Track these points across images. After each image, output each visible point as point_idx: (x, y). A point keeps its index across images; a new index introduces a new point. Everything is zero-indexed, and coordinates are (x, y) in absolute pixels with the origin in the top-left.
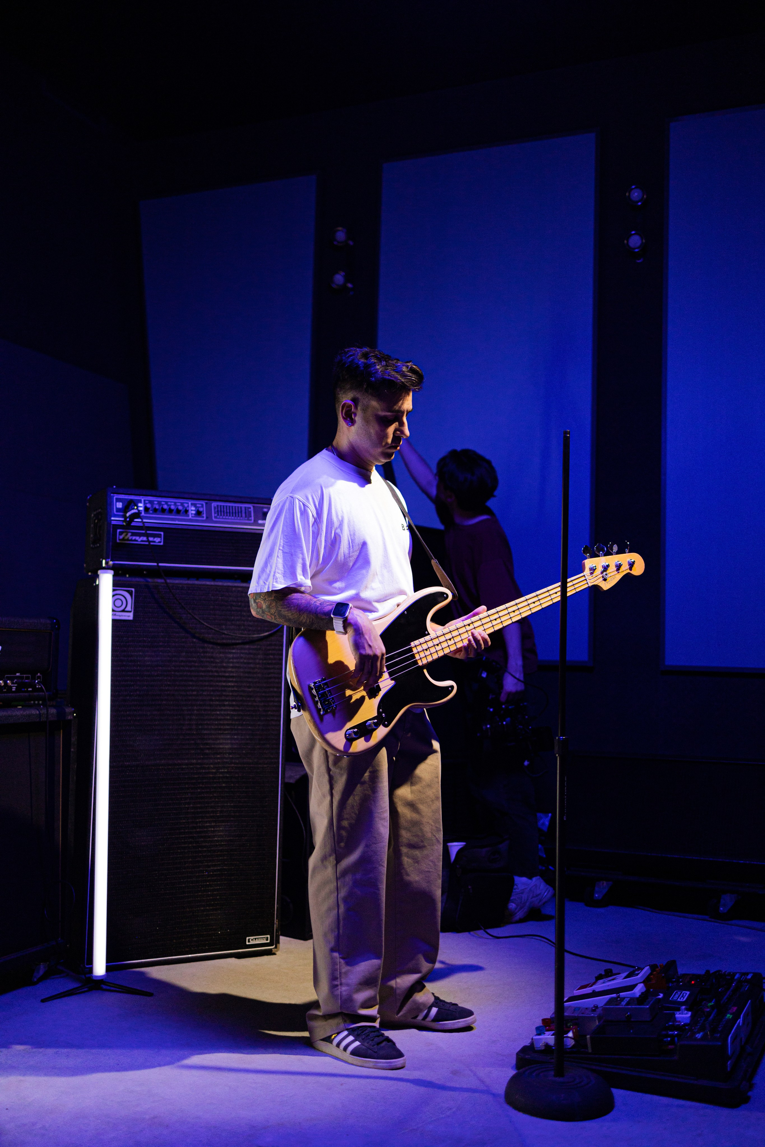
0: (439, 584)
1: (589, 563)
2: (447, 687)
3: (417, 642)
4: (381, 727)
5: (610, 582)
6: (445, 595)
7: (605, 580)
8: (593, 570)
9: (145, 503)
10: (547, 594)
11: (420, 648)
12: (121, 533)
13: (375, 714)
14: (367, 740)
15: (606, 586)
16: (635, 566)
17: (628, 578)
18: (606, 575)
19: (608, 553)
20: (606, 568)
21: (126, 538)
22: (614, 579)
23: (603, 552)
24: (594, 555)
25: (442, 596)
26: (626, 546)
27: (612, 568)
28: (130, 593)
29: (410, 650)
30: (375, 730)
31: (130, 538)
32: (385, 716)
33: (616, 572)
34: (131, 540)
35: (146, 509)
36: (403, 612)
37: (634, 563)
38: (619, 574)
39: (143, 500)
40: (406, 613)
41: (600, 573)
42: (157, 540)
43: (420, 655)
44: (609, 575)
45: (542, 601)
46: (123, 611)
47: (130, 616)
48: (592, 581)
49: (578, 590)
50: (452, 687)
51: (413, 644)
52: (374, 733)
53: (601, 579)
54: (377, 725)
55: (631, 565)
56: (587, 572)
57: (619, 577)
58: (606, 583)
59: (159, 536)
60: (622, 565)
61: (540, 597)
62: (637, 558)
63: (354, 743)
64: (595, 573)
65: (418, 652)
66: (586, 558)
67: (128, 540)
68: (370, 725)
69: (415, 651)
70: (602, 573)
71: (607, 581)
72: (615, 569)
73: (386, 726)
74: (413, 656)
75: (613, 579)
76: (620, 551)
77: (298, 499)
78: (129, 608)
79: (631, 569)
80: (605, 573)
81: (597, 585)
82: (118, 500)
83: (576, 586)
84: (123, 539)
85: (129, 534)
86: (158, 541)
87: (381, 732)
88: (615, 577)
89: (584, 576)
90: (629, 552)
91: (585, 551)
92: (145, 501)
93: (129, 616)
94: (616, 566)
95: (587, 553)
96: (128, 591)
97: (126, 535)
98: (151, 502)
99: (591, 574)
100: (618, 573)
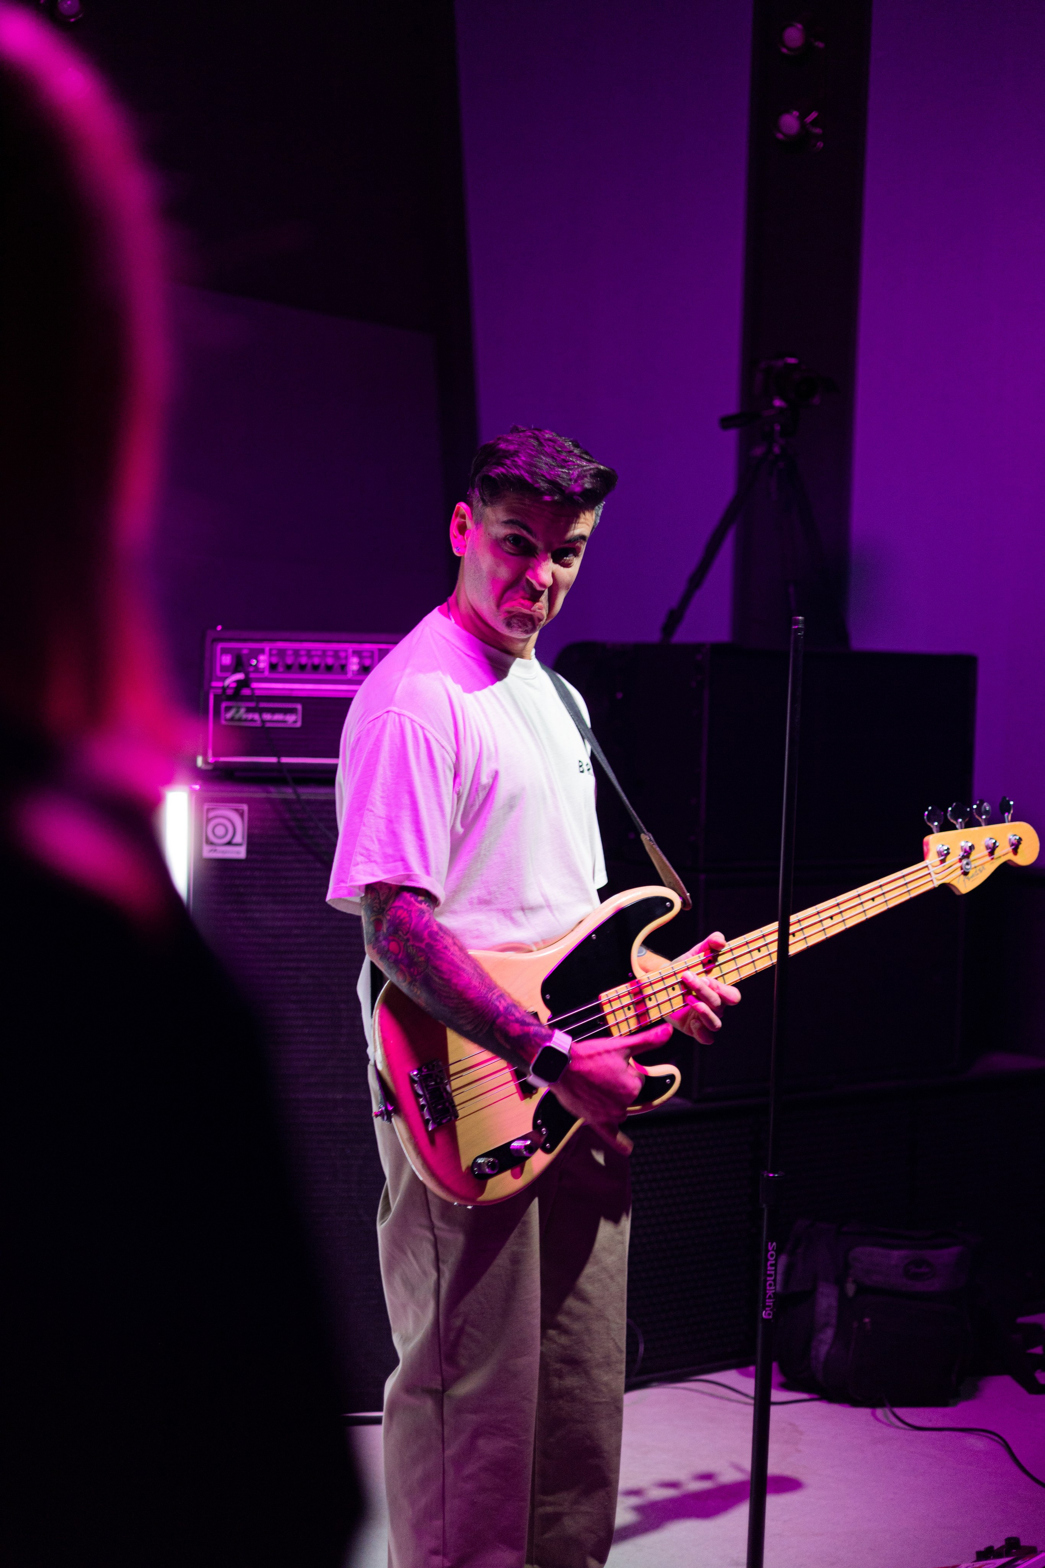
0: (659, 882)
1: (936, 842)
2: (663, 1078)
3: (611, 993)
4: (539, 1153)
5: (974, 878)
6: (668, 903)
7: (965, 873)
8: (944, 856)
9: (271, 655)
10: (857, 901)
11: (616, 1005)
12: (228, 709)
13: (528, 1128)
14: (516, 1176)
15: (965, 886)
16: (1021, 847)
17: (1006, 870)
18: (967, 864)
19: (971, 823)
20: (967, 853)
21: (237, 716)
22: (981, 871)
23: (963, 820)
24: (947, 827)
25: (662, 905)
26: (1007, 809)
27: (980, 853)
28: (242, 815)
29: (599, 1008)
30: (527, 1158)
31: (245, 716)
32: (547, 1131)
33: (988, 858)
34: (246, 720)
35: (273, 667)
36: (589, 936)
37: (1020, 841)
38: (993, 861)
39: (267, 649)
40: (594, 938)
41: (958, 860)
42: (290, 718)
43: (617, 1016)
44: (973, 864)
45: (846, 915)
46: (229, 843)
47: (240, 853)
48: (940, 876)
49: (914, 894)
50: (672, 1077)
51: (604, 996)
52: (528, 1162)
53: (959, 872)
54: (531, 1150)
55: (1016, 847)
56: (932, 859)
57: (990, 868)
58: (966, 880)
59: (293, 711)
60: (998, 846)
61: (843, 907)
62: (1025, 831)
63: (491, 1182)
64: (950, 860)
65: (613, 1012)
66: (931, 832)
67: (240, 720)
68: (518, 1150)
69: (607, 1009)
70: (960, 860)
71: (970, 875)
72: (986, 852)
73: (547, 1151)
74: (604, 1020)
75: (978, 872)
76: (995, 819)
77: (409, 718)
78: (238, 839)
79: (1015, 851)
80: (964, 862)
81: (949, 884)
82: (225, 651)
83: (911, 886)
84: (232, 719)
85: (242, 711)
86: (292, 720)
87: (539, 1161)
88: (983, 868)
89: (927, 867)
90: (1013, 820)
91: (931, 819)
92: (271, 650)
93: (238, 853)
94: (987, 847)
95: (935, 821)
96: (237, 810)
97: (237, 712)
98: (282, 653)
99: (943, 861)
100: (992, 859)
